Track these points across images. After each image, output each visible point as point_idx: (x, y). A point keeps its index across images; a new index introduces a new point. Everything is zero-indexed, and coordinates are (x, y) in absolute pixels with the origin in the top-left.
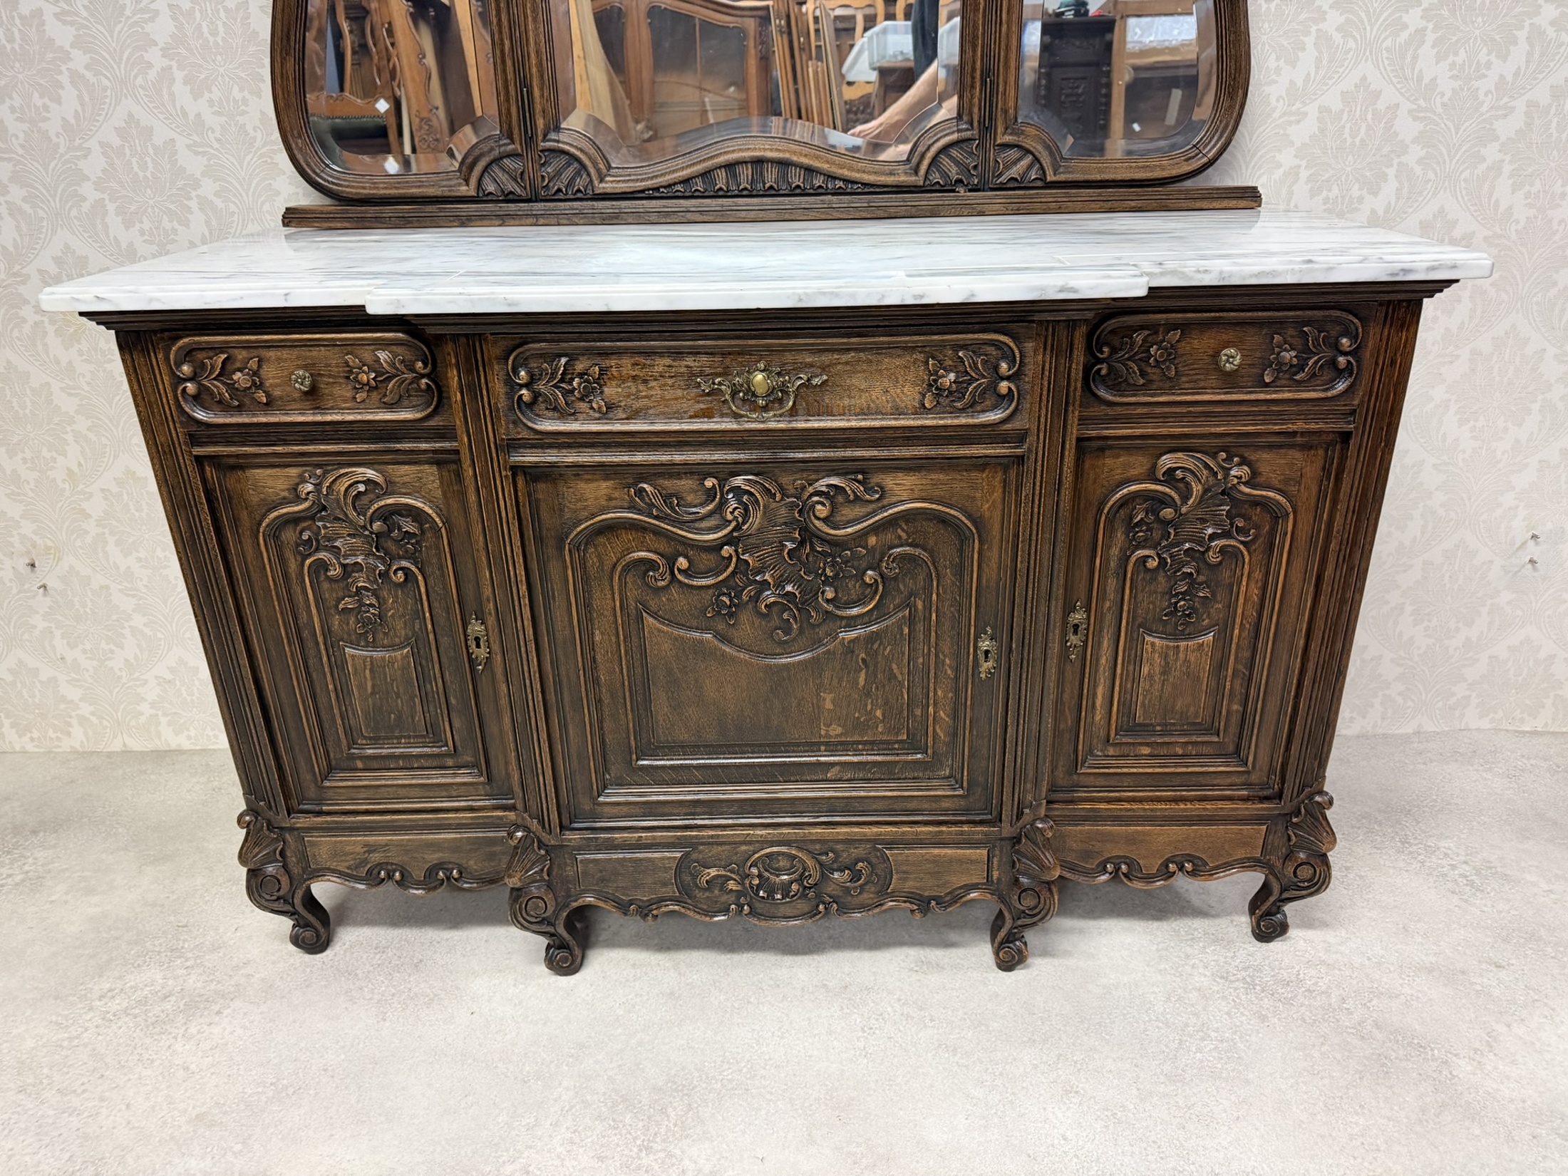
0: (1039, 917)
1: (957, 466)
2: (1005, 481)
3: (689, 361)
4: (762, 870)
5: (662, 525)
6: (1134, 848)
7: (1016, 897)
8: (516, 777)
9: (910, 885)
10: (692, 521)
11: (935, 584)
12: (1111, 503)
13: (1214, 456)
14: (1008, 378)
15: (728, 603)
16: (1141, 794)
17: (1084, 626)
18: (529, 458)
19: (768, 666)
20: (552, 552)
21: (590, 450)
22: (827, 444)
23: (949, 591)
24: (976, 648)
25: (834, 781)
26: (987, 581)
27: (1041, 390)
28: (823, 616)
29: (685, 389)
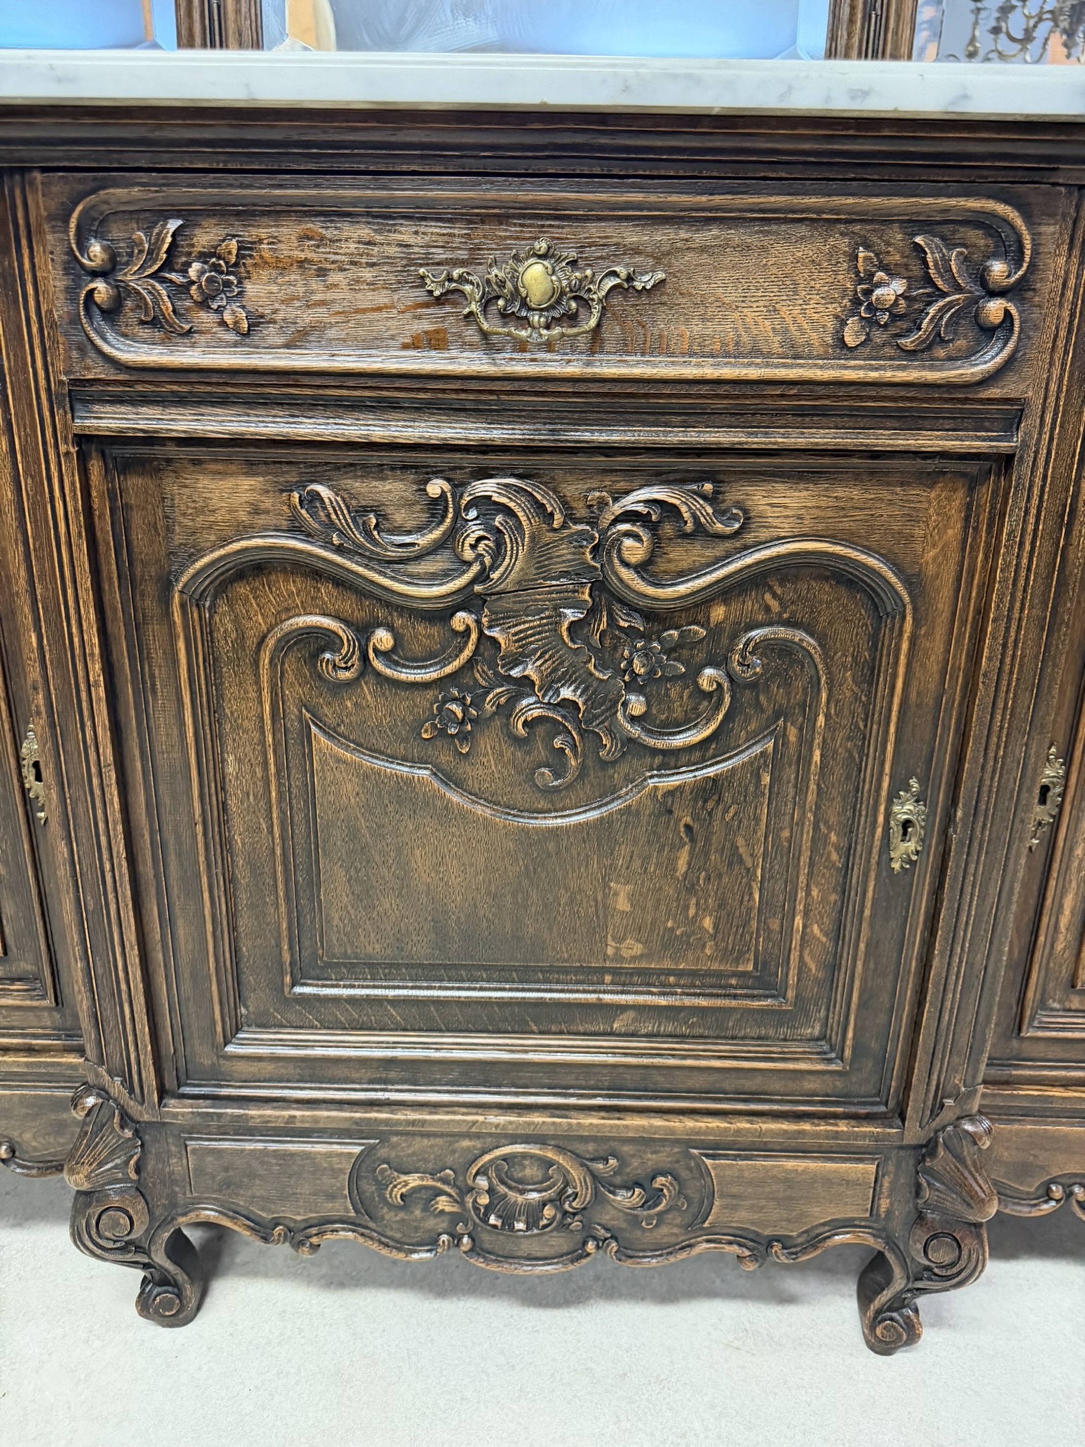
0: (956, 1280)
1: (887, 474)
2: (969, 507)
3: (406, 233)
5: (349, 564)
7: (920, 1246)
9: (742, 1217)
10: (401, 561)
11: (824, 696)
14: (1004, 293)
15: (460, 715)
17: (1058, 790)
18: (108, 419)
19: (524, 830)
20: (150, 605)
21: (219, 411)
22: (652, 418)
23: (846, 712)
24: (888, 814)
25: (626, 1035)
26: (919, 694)
27: (1057, 328)
28: (622, 747)
29: (395, 290)
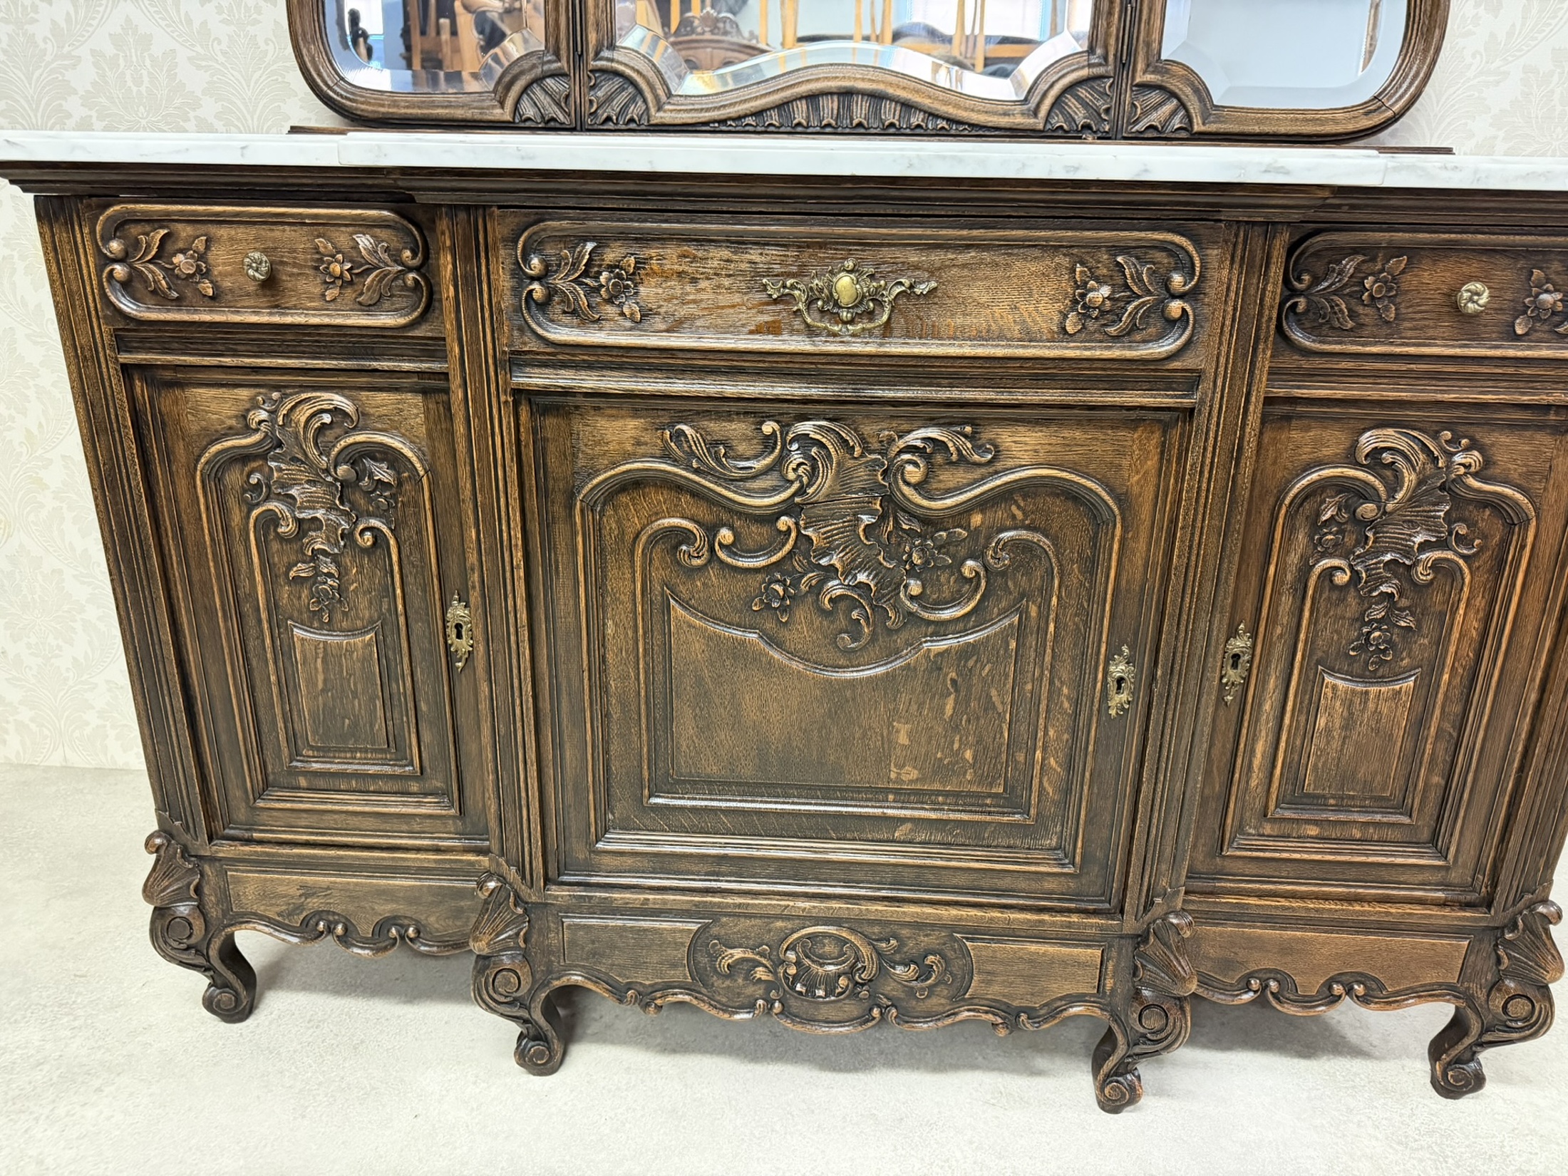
0: (1165, 1043)
1: (1101, 420)
2: (1163, 444)
3: (754, 255)
4: (801, 955)
5: (703, 482)
6: (1289, 959)
7: (1136, 1016)
8: (493, 808)
9: (996, 990)
10: (742, 479)
11: (1056, 582)
12: (1295, 491)
13: (1435, 436)
14: (1181, 296)
15: (781, 593)
16: (1303, 888)
17: (1247, 658)
18: (536, 379)
19: (829, 682)
20: (558, 510)
21: (616, 374)
22: (927, 381)
23: (1074, 595)
24: (1106, 673)
25: (904, 841)
26: (1128, 582)
27: (1224, 318)
28: (904, 618)
29: (746, 293)
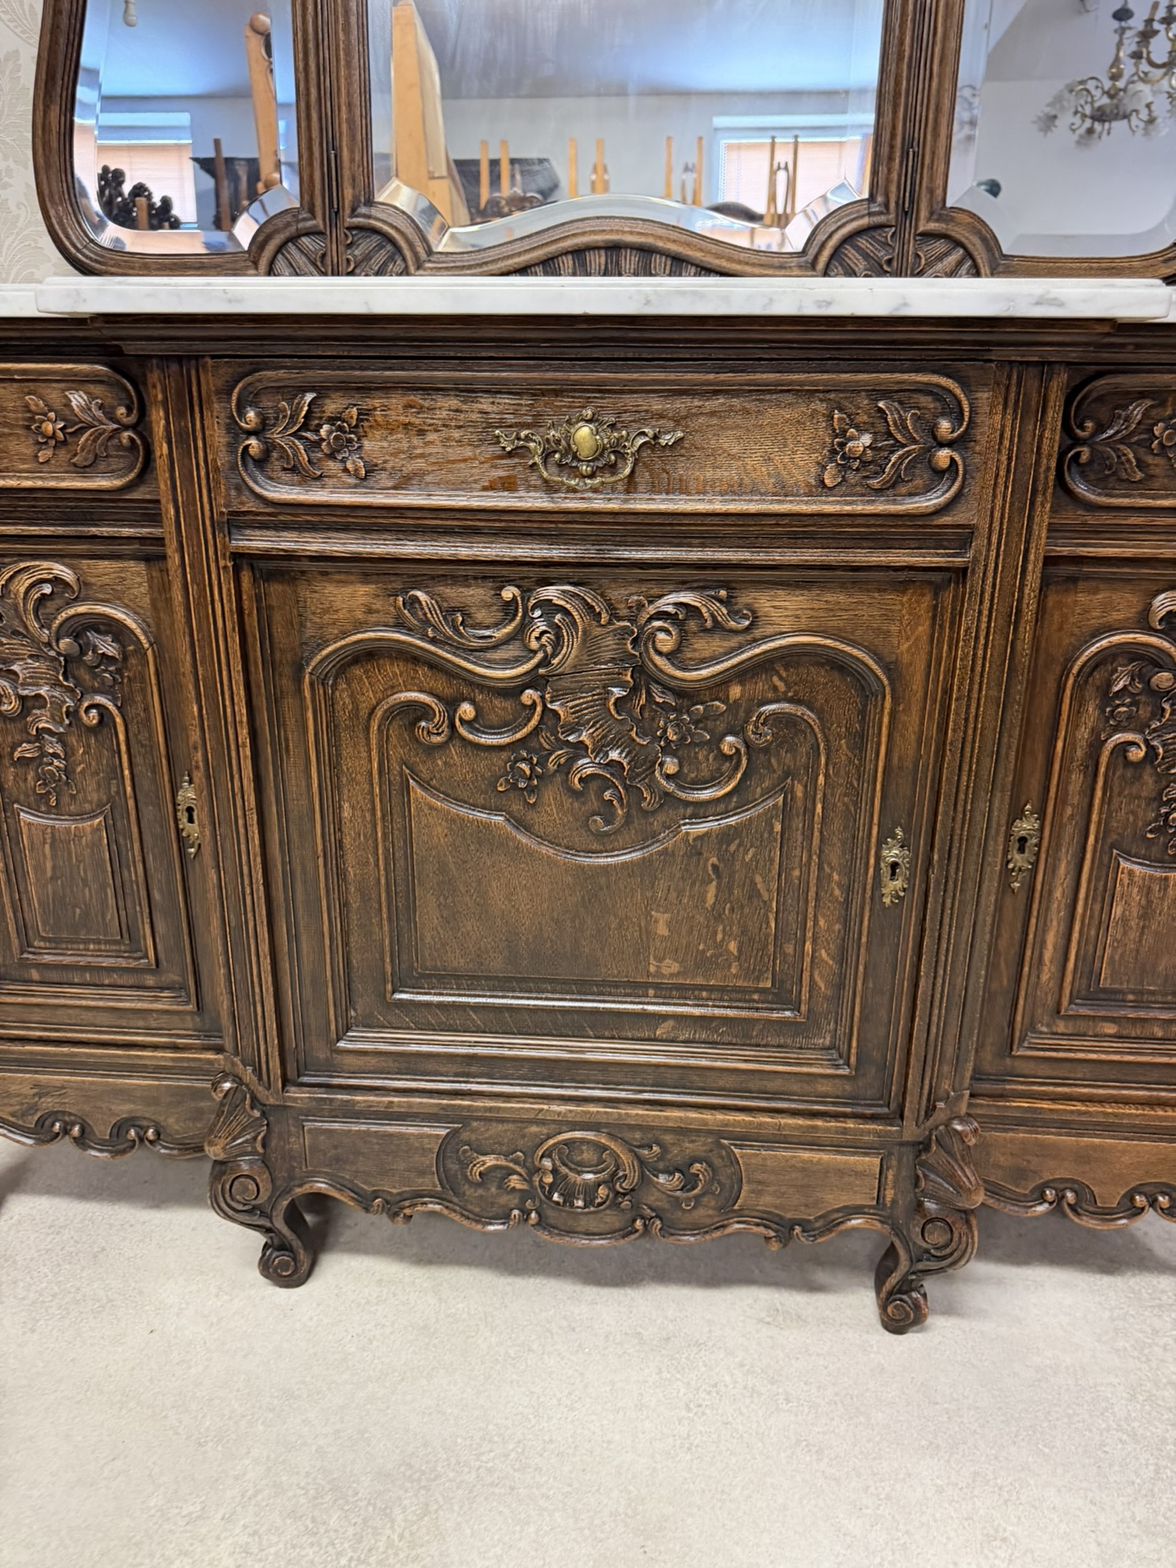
0: (950, 1260)
1: (867, 582)
2: (935, 609)
3: (485, 403)
4: (558, 1163)
5: (440, 652)
6: (1087, 1168)
7: (918, 1230)
8: (226, 1005)
9: (767, 1201)
10: (481, 650)
11: (823, 759)
12: (1083, 658)
14: (950, 444)
15: (528, 772)
17: (1034, 841)
18: (257, 542)
19: (581, 867)
20: (286, 683)
21: (342, 535)
22: (676, 541)
23: (842, 773)
25: (666, 1041)
26: (900, 759)
27: (998, 468)
28: (660, 799)
29: (478, 446)
